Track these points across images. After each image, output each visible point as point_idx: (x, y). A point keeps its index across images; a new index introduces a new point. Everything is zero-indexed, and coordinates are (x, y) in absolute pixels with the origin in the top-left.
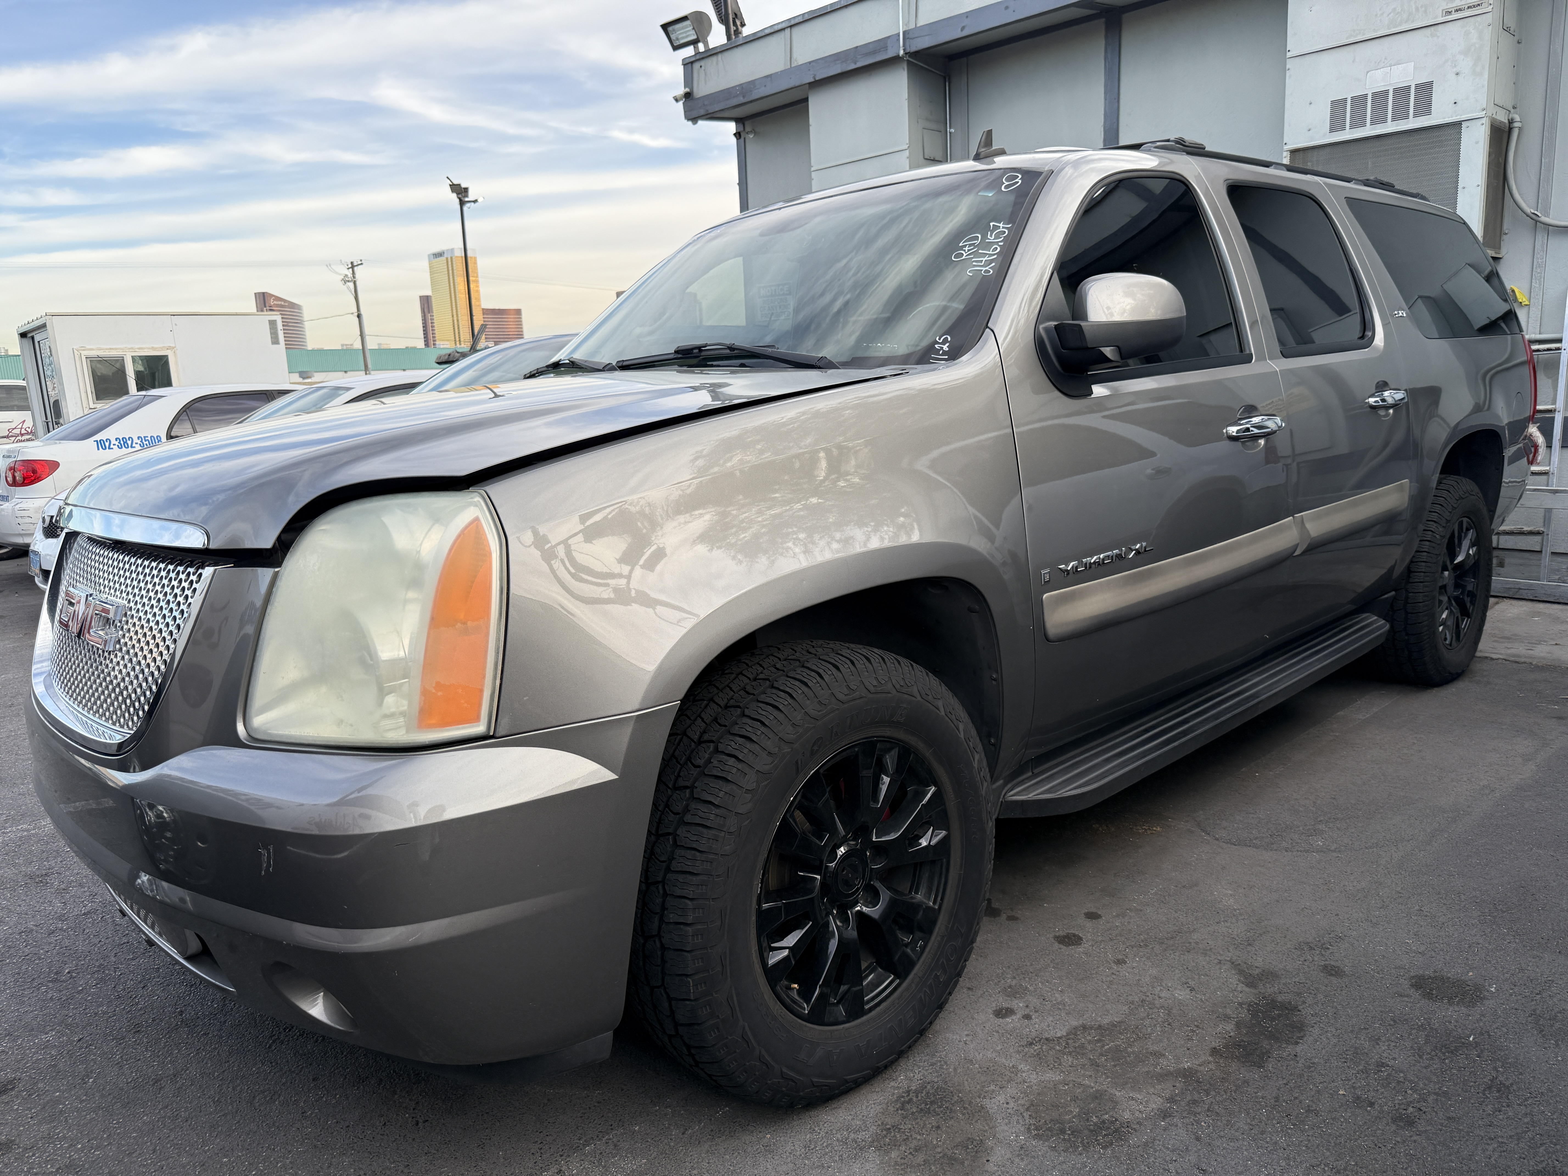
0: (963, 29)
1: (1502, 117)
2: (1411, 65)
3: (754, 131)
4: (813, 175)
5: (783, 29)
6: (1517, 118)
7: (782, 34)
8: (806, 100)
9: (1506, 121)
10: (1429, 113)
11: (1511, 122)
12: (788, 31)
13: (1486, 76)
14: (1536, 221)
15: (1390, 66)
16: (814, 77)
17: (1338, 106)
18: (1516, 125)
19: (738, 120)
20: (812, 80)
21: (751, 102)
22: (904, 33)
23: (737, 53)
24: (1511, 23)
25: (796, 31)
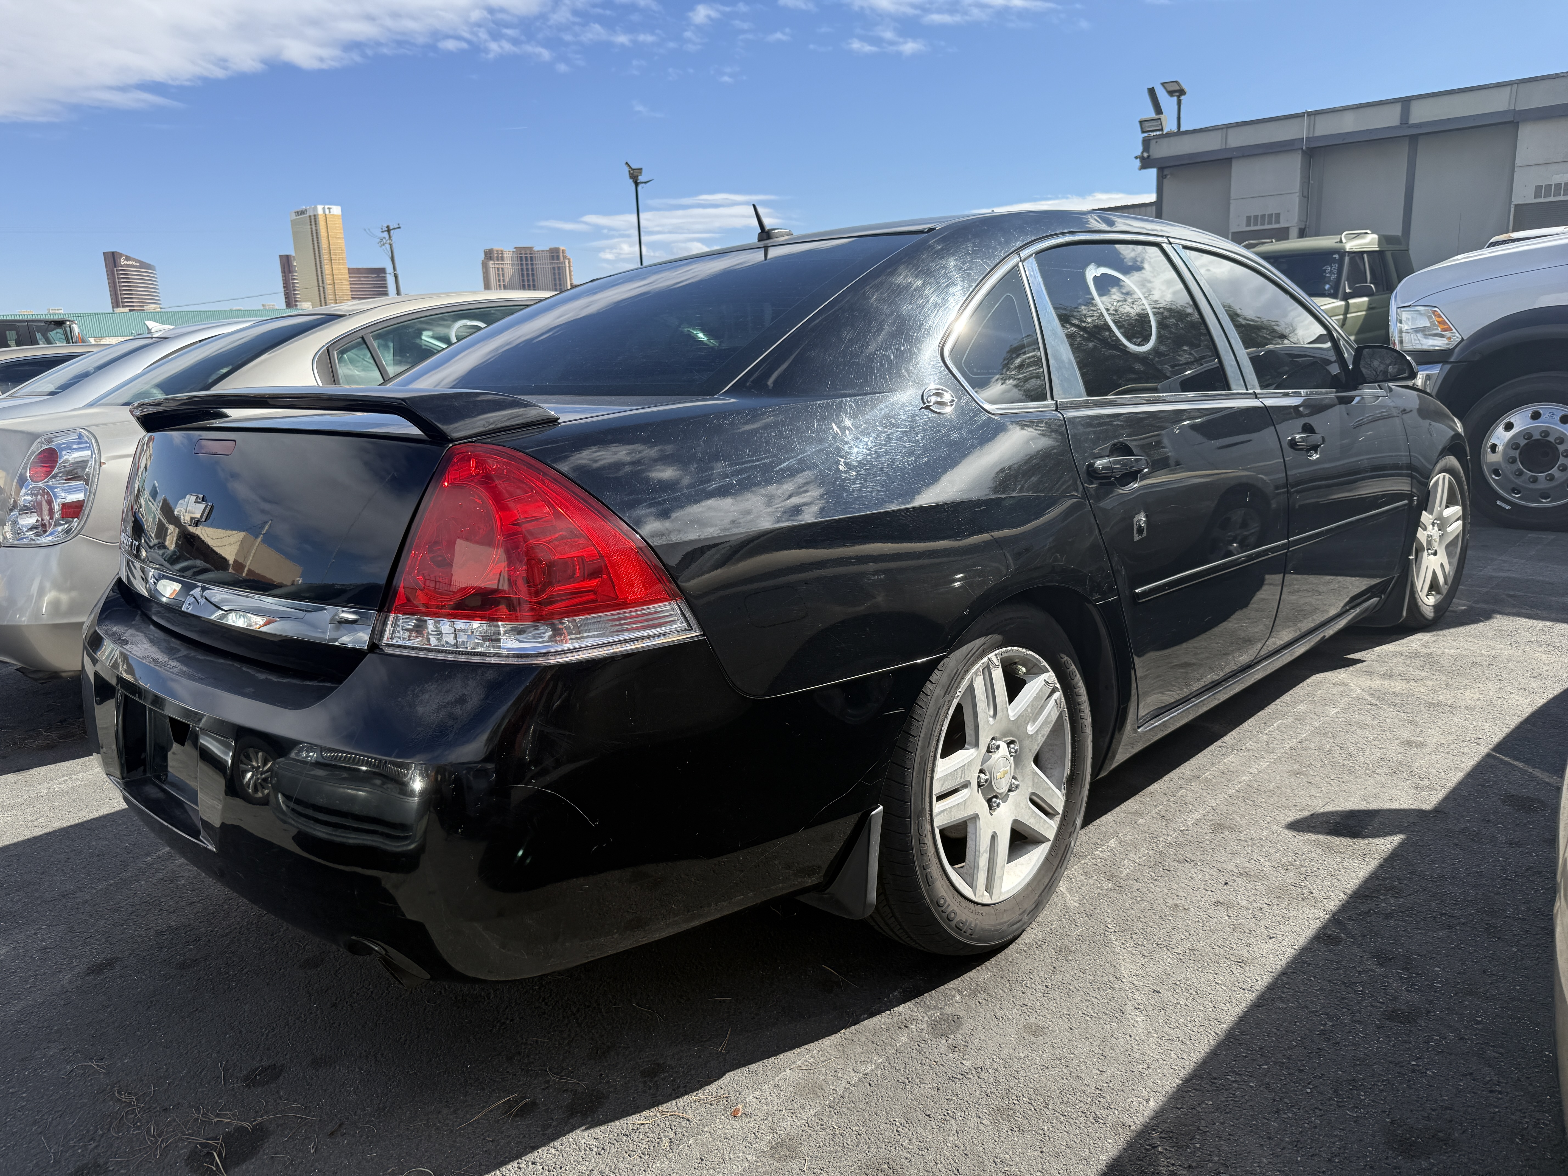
0: (1344, 139)
3: (1170, 174)
4: (1231, 201)
5: (1222, 129)
7: (1220, 131)
8: (1230, 162)
12: (1225, 130)
17: (1538, 189)
19: (1160, 169)
22: (1306, 138)
23: (1186, 138)
25: (1230, 130)
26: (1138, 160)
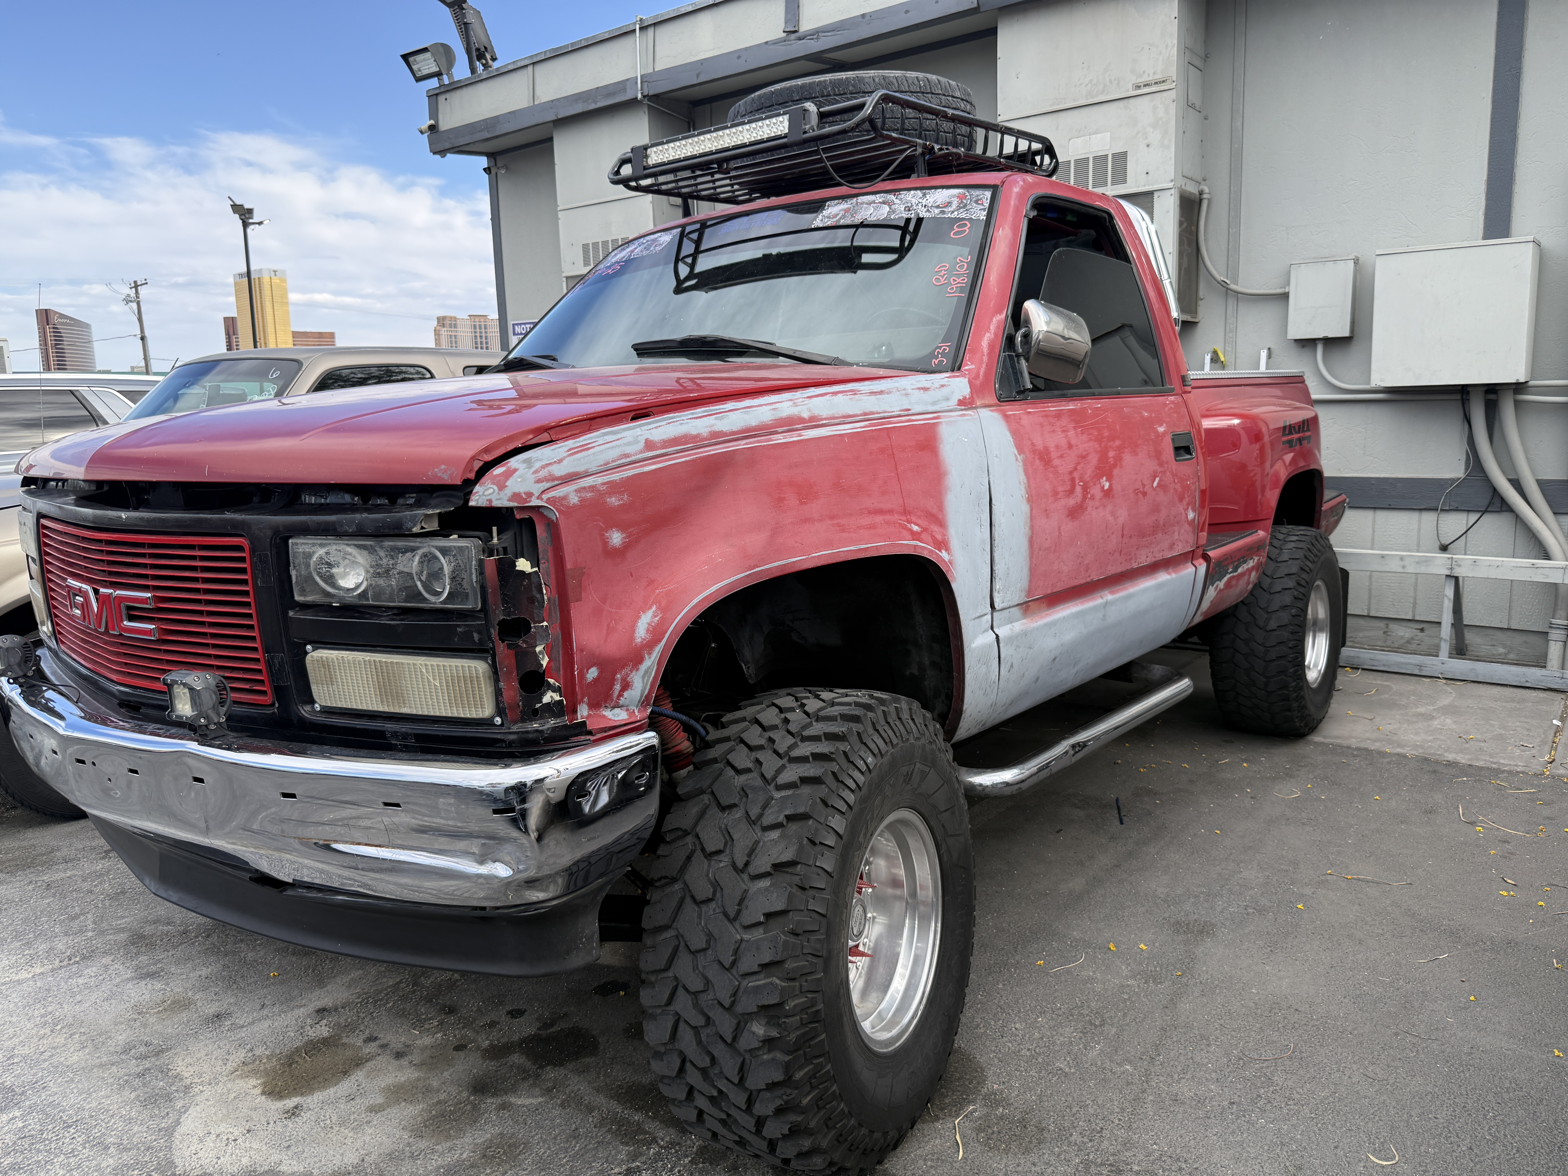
0: (698, 75)
1: (1192, 189)
2: (1109, 134)
3: (506, 167)
4: (560, 215)
5: (526, 66)
6: (1206, 190)
7: (525, 71)
8: (551, 139)
9: (1197, 193)
10: (1125, 182)
11: (1201, 193)
12: (530, 68)
13: (1173, 149)
14: (1228, 289)
15: (1090, 134)
16: (556, 116)
18: (1205, 196)
19: (490, 155)
20: (554, 118)
21: (497, 137)
22: (642, 76)
23: (480, 89)
24: (1195, 99)
25: (539, 68)
26: (426, 135)
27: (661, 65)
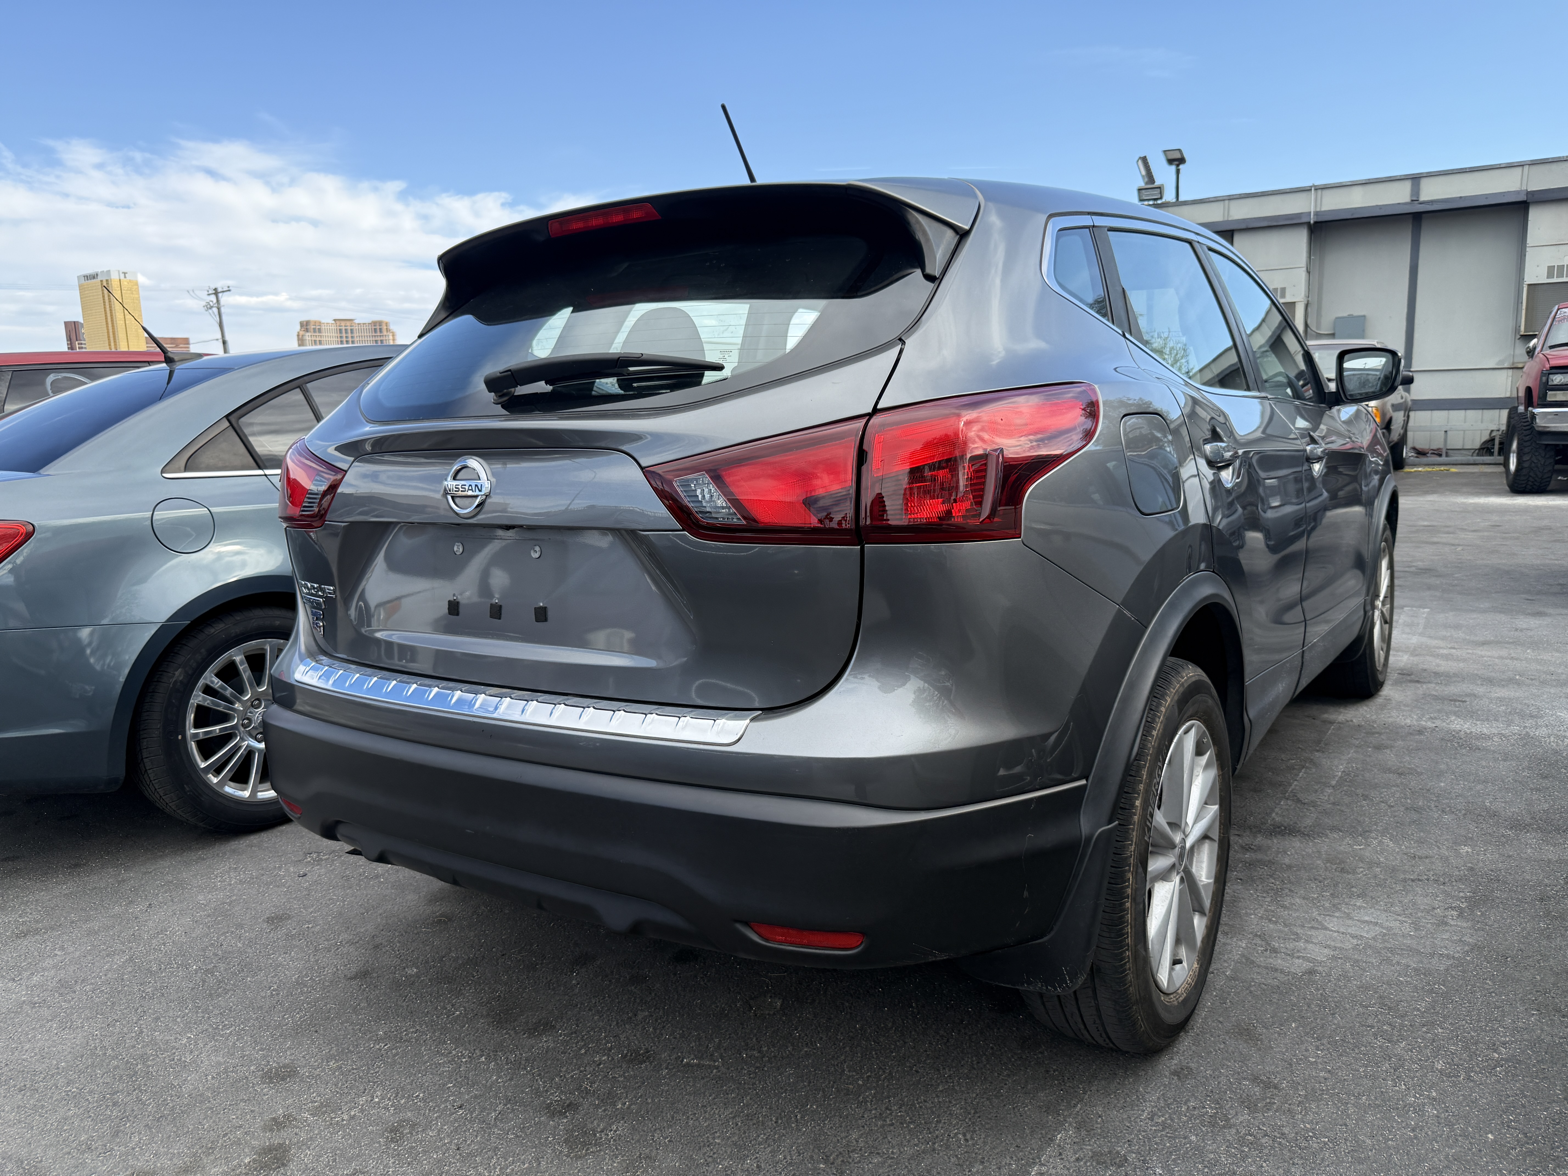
5: (1224, 200)
7: (1222, 202)
12: (1227, 202)
17: (1551, 269)
22: (1314, 212)
23: (1185, 208)
27: (1324, 208)
